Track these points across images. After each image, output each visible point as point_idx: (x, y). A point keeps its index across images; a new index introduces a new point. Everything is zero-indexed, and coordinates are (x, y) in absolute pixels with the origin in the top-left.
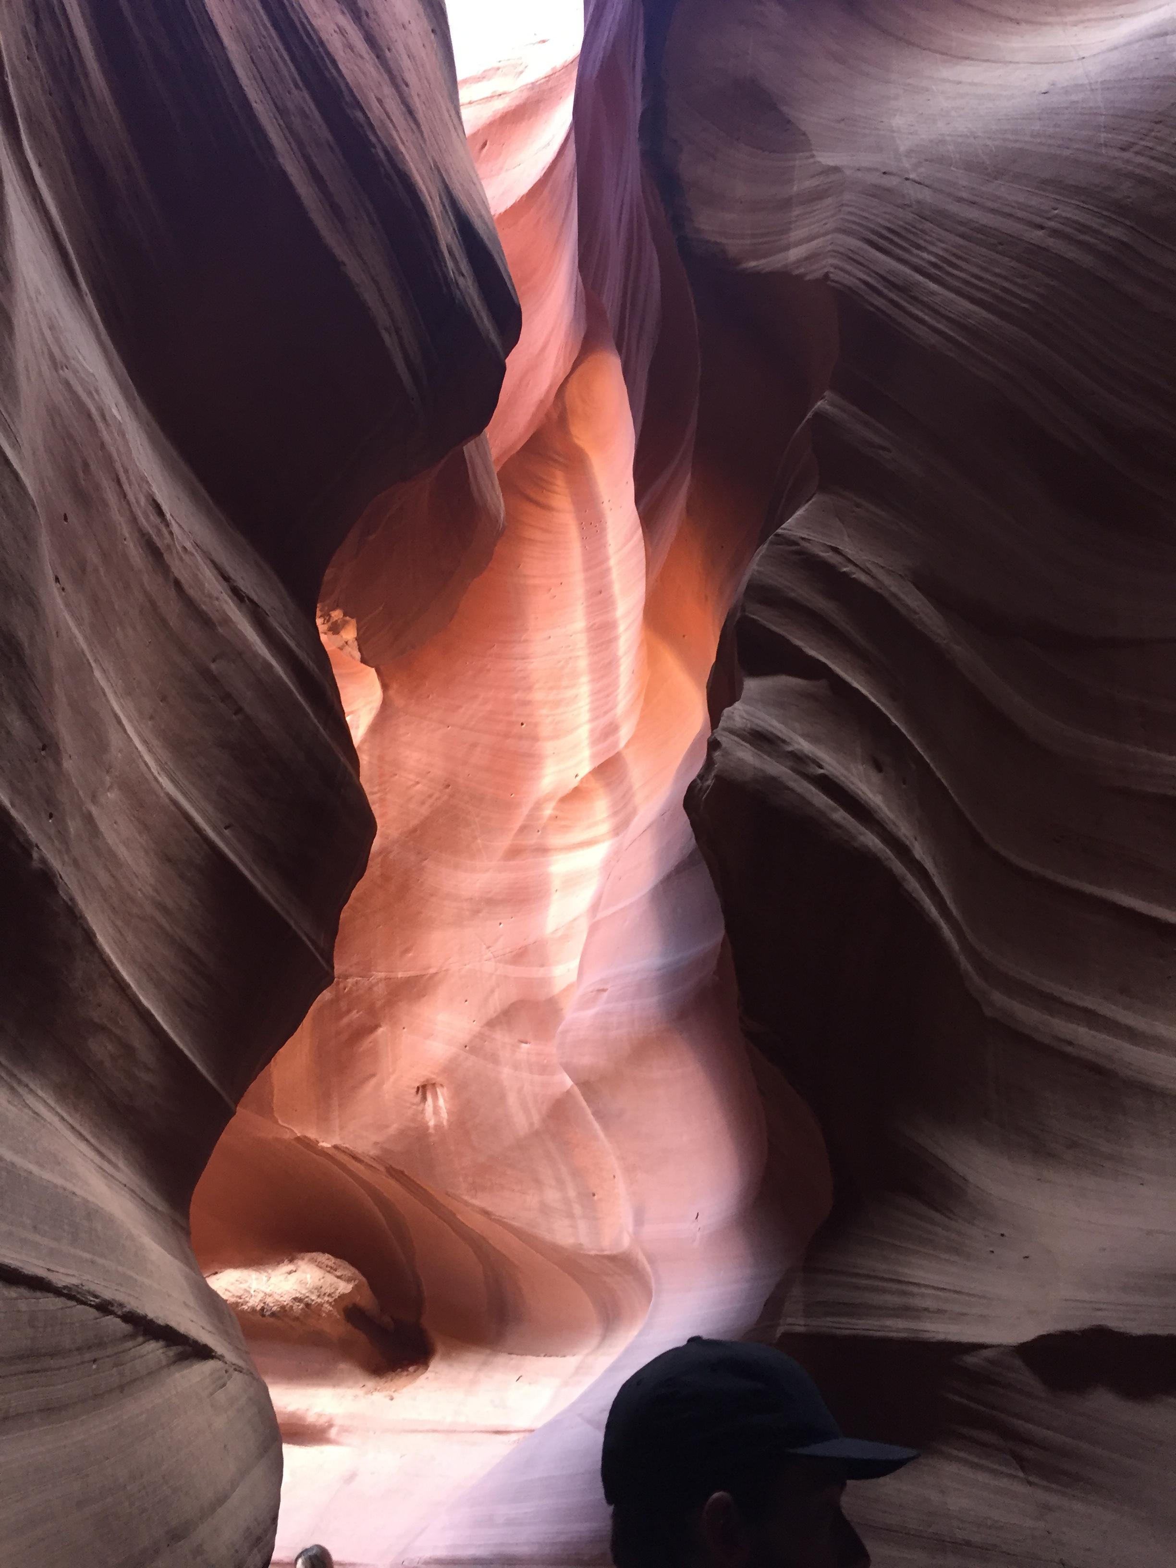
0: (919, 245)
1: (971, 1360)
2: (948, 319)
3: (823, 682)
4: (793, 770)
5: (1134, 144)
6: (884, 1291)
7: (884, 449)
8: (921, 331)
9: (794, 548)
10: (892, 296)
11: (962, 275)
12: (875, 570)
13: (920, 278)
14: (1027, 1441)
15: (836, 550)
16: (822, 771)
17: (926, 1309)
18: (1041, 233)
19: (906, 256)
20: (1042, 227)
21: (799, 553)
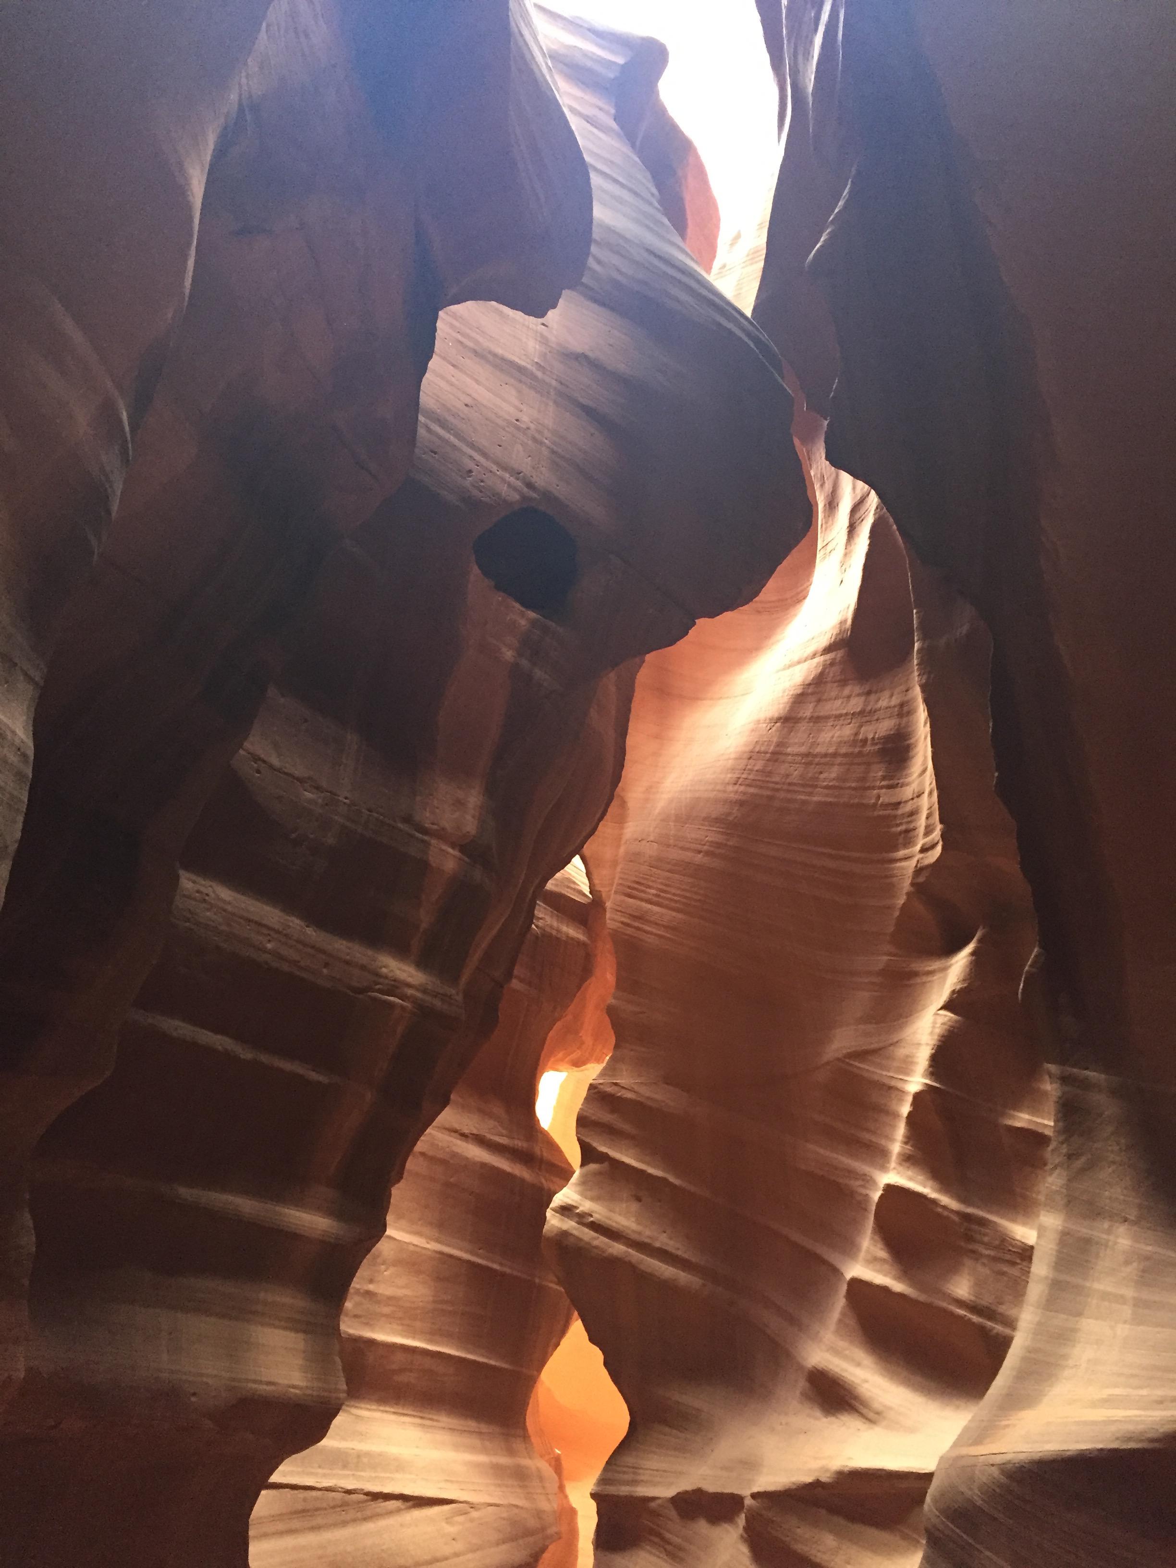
0: (648, 885)
1: (653, 1505)
2: (664, 926)
3: (606, 1165)
4: (578, 1223)
5: (739, 778)
6: (624, 1473)
7: (641, 1013)
8: (650, 939)
9: (596, 1090)
10: (636, 924)
11: (669, 896)
12: (636, 1088)
13: (649, 906)
14: (669, 1543)
15: (616, 1084)
16: (592, 1219)
17: (642, 1481)
18: (700, 856)
19: (642, 895)
20: (700, 852)
21: (599, 1092)
